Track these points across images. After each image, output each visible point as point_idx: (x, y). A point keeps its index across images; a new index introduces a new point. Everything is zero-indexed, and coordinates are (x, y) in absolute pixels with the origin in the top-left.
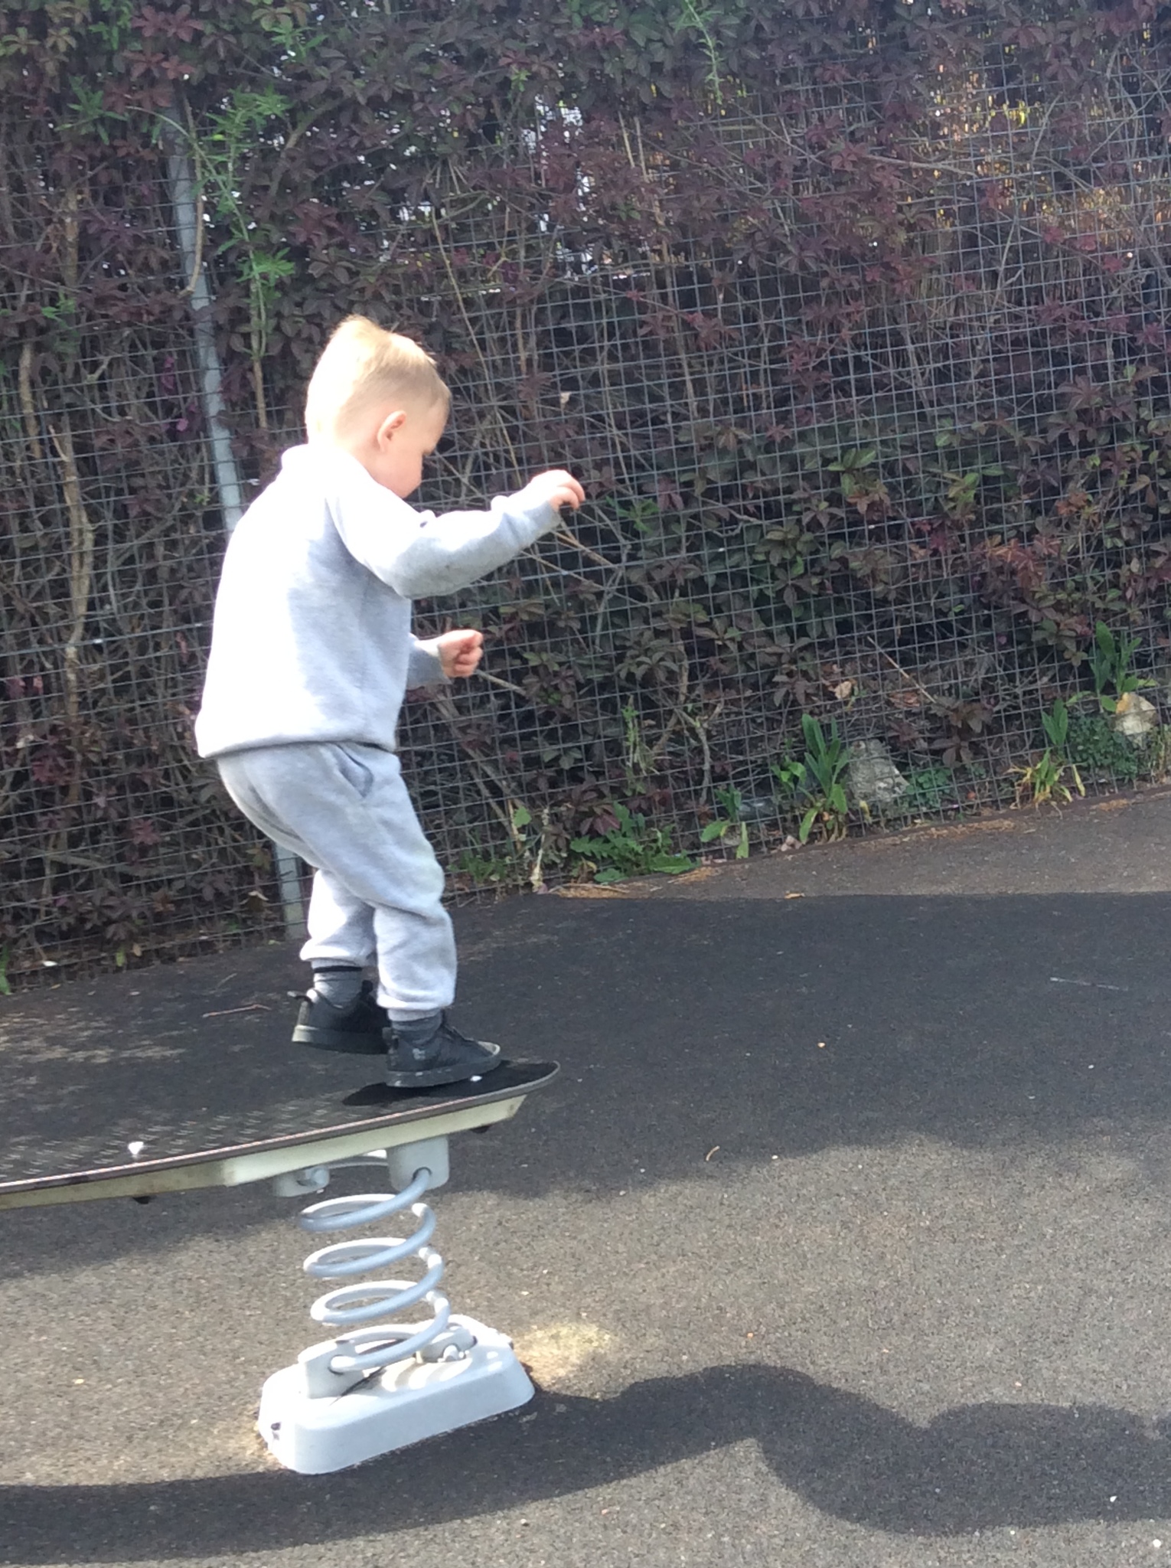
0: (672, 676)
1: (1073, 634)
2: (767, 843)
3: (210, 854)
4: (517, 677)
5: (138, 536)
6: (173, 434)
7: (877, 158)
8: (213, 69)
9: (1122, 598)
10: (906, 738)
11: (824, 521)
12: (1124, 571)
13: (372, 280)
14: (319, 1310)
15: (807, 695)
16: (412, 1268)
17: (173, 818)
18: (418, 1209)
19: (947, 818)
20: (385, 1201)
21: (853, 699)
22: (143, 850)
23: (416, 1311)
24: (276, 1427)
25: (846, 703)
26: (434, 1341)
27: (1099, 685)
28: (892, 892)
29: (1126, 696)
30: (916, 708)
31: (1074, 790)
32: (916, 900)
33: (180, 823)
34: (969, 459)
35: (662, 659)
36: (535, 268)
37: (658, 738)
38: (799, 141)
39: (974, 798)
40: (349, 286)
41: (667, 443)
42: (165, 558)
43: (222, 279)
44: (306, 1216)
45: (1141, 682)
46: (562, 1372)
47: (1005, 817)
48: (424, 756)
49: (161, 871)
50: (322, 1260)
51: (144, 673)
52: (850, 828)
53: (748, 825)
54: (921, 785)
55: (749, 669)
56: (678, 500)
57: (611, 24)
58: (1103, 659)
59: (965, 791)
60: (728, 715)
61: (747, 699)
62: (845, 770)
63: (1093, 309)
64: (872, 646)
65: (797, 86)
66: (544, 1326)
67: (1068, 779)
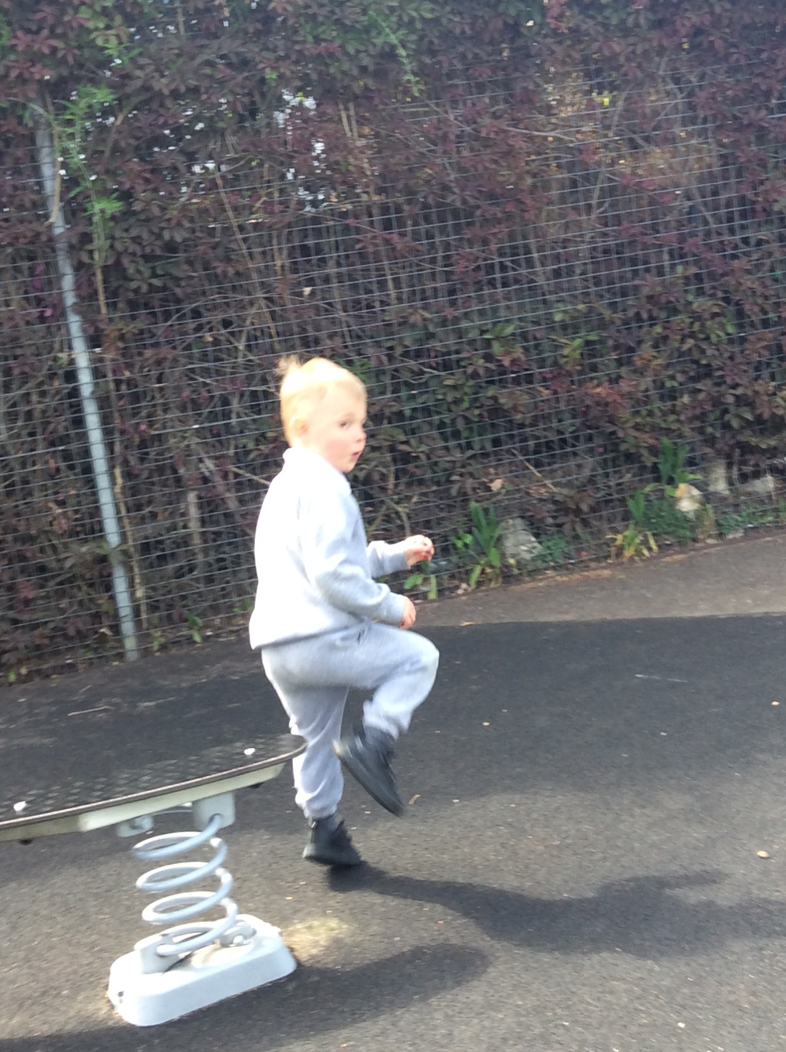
0: (384, 477)
1: (646, 445)
2: (450, 588)
3: (71, 604)
5: (20, 388)
6: (42, 319)
7: (511, 129)
8: (65, 72)
9: (678, 421)
10: (539, 517)
11: (481, 372)
12: (678, 403)
13: (175, 213)
14: (149, 914)
15: (474, 489)
16: (211, 883)
17: (46, 580)
18: (216, 842)
19: (567, 569)
20: (194, 838)
21: (504, 491)
22: (27, 602)
23: (216, 913)
24: (121, 994)
25: (498, 493)
26: (228, 933)
27: (665, 478)
28: (531, 620)
29: (683, 486)
30: (546, 495)
31: (650, 549)
32: (546, 625)
33: (51, 583)
34: (576, 329)
35: (376, 466)
36: (285, 204)
37: (374, 520)
38: (460, 119)
39: (585, 556)
40: (160, 217)
41: (376, 321)
42: (39, 403)
43: (74, 213)
44: (138, 850)
45: (691, 477)
46: (314, 951)
47: (604, 568)
48: (218, 534)
49: (40, 616)
50: (150, 880)
51: (25, 481)
52: (504, 577)
53: (437, 577)
54: (548, 548)
55: (435, 472)
56: (385, 359)
57: (332, 41)
58: (666, 461)
59: (579, 551)
60: (421, 503)
61: (433, 492)
62: (500, 539)
63: (655, 228)
64: (514, 455)
65: (456, 81)
66: (302, 921)
67: (645, 542)
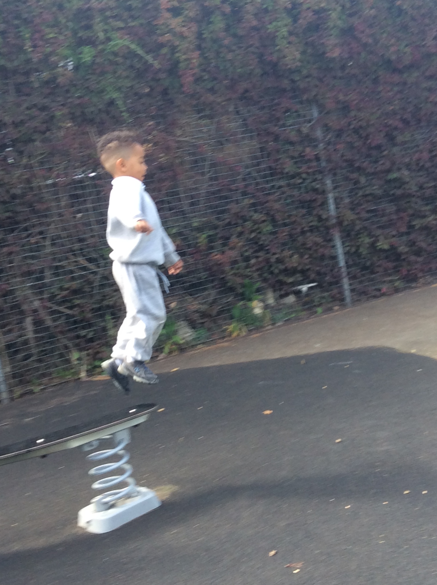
1: (238, 283)
4: (71, 308)
7: (167, 137)
9: (251, 271)
10: (193, 320)
12: (250, 263)
19: (208, 344)
21: (176, 308)
27: (247, 298)
29: (255, 302)
30: (195, 309)
34: (203, 230)
39: (215, 337)
45: (259, 297)
47: (226, 341)
52: (180, 349)
54: (199, 334)
58: (248, 290)
59: (213, 334)
62: (177, 331)
63: (233, 182)
67: (242, 329)
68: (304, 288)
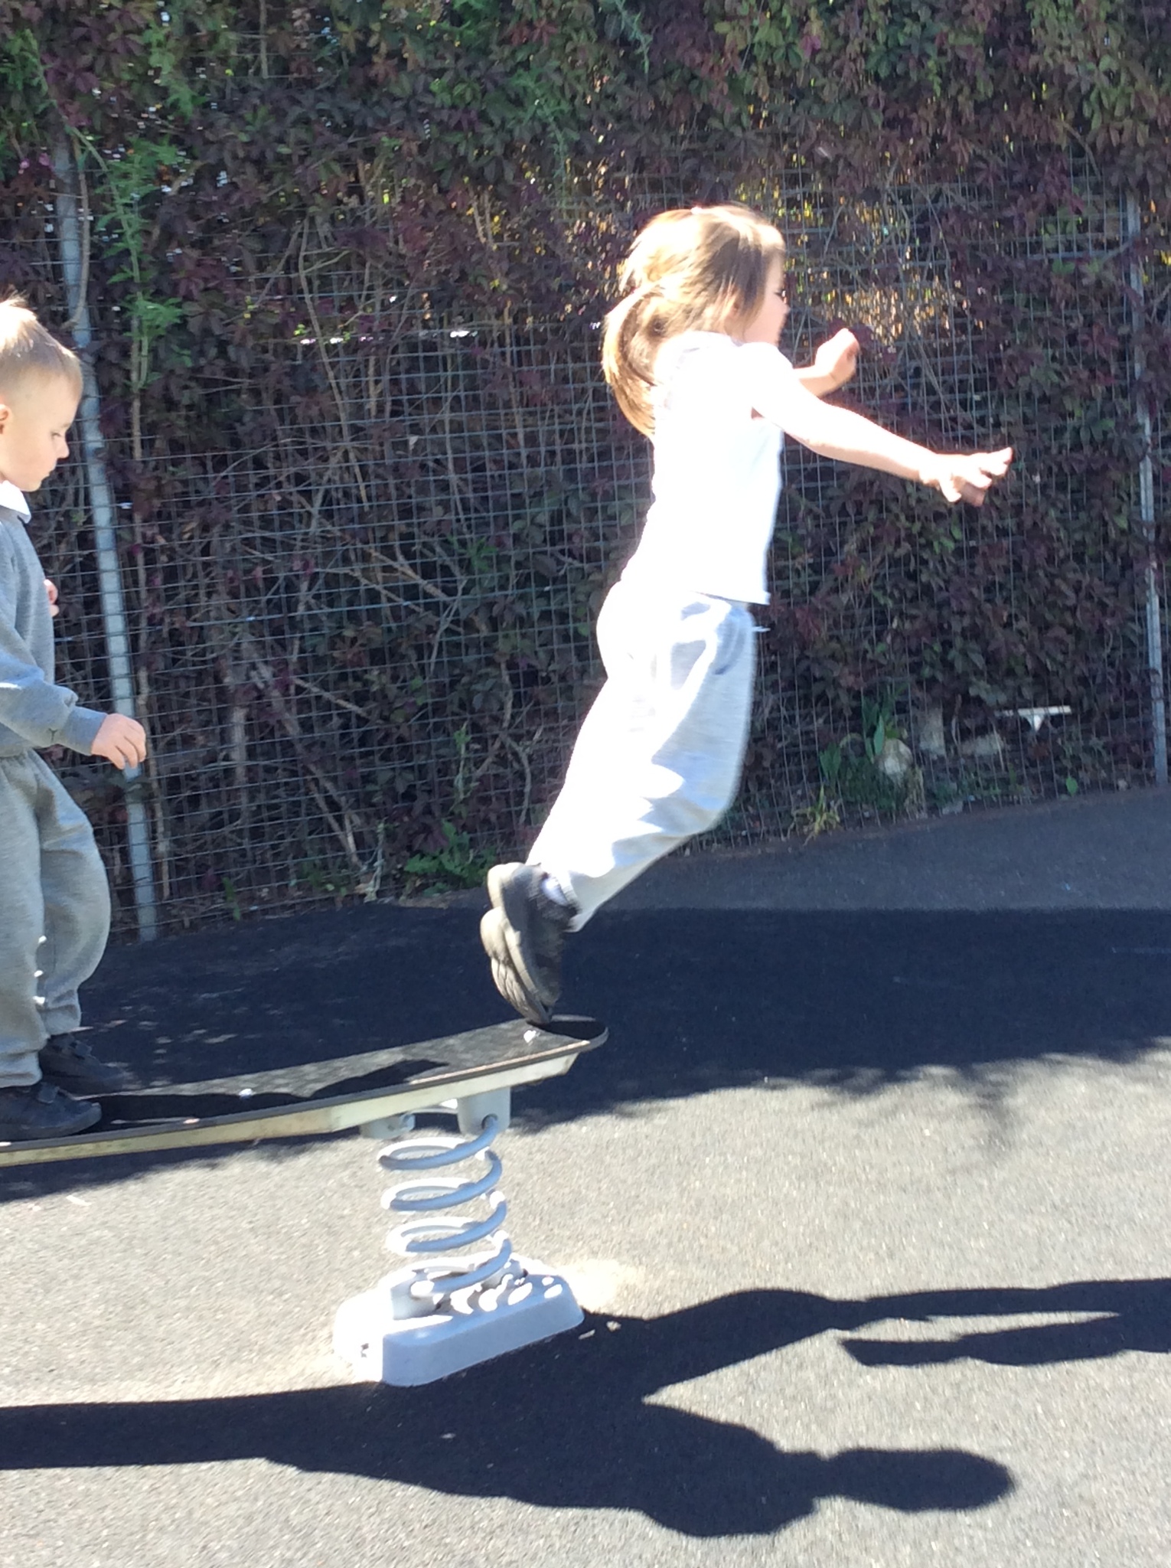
4: (360, 699)
13: (242, 324)
19: (737, 843)
35: (493, 688)
36: (389, 320)
37: (483, 761)
39: (760, 826)
41: (500, 488)
55: (568, 700)
56: (510, 541)
59: (752, 820)
60: (547, 742)
61: (564, 727)
68: (1036, 718)
